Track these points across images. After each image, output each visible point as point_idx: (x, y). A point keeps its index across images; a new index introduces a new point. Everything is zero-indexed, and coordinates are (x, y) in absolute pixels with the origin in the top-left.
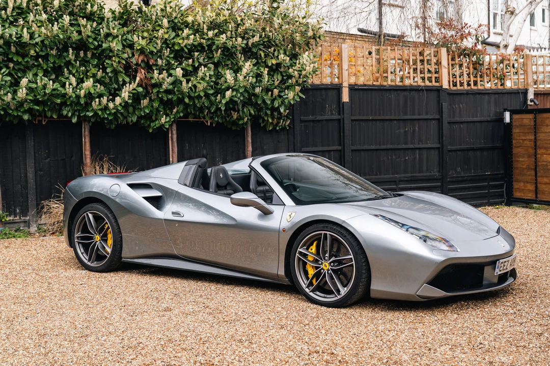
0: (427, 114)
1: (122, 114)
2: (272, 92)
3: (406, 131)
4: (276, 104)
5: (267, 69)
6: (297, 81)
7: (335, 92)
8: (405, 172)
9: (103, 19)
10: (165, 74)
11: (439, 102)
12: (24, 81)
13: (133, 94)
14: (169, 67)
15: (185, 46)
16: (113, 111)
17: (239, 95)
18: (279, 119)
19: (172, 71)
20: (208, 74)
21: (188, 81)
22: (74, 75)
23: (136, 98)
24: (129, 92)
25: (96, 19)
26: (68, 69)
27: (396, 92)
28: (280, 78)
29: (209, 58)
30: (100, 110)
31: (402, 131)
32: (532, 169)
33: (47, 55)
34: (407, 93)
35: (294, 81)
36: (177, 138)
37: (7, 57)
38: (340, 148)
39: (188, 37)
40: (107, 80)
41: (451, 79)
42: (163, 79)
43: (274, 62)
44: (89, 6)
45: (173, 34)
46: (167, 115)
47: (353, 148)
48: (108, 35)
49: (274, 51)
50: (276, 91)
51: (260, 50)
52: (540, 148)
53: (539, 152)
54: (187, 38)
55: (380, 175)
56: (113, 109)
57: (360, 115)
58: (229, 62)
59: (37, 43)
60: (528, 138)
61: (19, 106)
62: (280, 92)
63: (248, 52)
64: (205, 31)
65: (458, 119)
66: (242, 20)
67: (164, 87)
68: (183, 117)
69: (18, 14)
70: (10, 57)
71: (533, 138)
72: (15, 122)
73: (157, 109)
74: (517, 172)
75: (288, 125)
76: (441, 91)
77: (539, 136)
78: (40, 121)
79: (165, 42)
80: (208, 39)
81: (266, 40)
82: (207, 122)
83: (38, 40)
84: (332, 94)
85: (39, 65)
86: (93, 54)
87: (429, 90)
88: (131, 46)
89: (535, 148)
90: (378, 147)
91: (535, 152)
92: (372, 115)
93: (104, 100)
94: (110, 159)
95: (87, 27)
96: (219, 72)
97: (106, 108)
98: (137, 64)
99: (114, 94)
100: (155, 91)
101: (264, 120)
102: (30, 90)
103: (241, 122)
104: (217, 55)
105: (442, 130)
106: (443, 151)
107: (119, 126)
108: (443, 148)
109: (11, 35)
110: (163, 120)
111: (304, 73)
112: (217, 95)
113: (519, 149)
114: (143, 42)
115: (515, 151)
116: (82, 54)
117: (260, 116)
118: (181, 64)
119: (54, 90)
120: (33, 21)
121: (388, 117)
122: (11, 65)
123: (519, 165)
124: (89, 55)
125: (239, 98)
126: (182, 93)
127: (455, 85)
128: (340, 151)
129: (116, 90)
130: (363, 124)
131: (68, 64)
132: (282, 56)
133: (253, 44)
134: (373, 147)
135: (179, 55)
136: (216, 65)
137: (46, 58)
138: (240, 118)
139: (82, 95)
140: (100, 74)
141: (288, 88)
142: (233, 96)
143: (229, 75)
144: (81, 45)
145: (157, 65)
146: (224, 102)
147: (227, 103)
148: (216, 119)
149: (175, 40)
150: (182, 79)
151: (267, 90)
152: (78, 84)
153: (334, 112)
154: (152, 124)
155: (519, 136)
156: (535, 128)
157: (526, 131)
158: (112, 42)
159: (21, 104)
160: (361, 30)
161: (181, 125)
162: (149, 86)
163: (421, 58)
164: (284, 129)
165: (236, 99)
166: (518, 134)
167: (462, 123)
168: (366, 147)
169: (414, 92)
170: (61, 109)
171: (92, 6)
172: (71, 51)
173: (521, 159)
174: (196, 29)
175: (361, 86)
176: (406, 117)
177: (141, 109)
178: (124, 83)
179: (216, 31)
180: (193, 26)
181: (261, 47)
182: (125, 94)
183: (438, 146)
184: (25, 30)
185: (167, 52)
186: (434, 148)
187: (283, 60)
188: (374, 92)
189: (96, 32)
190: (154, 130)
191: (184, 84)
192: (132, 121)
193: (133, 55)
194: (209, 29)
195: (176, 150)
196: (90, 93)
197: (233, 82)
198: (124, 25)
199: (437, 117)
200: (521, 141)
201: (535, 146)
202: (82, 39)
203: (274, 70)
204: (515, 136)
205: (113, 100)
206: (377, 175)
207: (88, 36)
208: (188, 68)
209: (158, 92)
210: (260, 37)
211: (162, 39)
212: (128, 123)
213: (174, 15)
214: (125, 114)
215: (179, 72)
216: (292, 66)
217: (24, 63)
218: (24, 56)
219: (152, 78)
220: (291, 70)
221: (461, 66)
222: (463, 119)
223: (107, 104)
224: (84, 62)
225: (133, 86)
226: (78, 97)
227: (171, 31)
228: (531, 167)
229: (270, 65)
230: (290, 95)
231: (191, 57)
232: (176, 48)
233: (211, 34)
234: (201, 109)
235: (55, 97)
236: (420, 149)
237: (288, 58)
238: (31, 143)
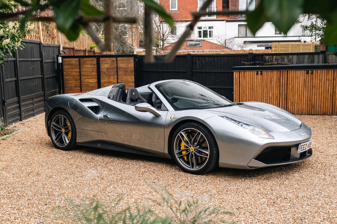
0: (37, 58)
11: (40, 51)
31: (31, 68)
32: (78, 87)
34: (31, 45)
38: (16, 79)
47: (21, 78)
52: (83, 76)
53: (82, 77)
55: (28, 95)
57: (20, 58)
60: (75, 70)
71: (78, 70)
74: (67, 89)
76: (41, 44)
77: (83, 70)
87: (37, 43)
89: (80, 75)
91: (80, 78)
92: (23, 58)
106: (43, 79)
108: (43, 77)
113: (68, 77)
115: (65, 78)
121: (27, 59)
123: (69, 85)
128: (15, 81)
130: (21, 63)
134: (24, 78)
155: (68, 70)
156: (80, 66)
157: (73, 67)
166: (67, 69)
169: (33, 44)
173: (70, 82)
183: (41, 76)
199: (40, 59)
200: (70, 72)
201: (80, 74)
204: (65, 70)
228: (78, 85)
236: (37, 78)
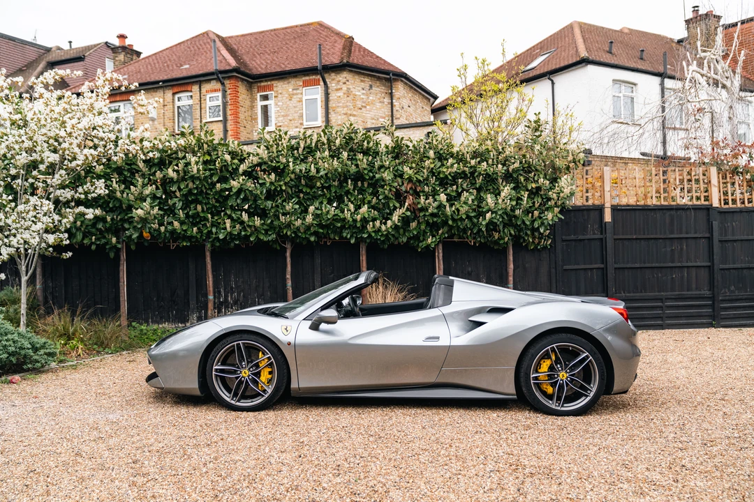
0: (696, 233)
1: (393, 235)
2: (533, 214)
3: (672, 250)
4: (536, 225)
5: (527, 193)
6: (556, 203)
7: (597, 213)
8: (672, 290)
9: (377, 153)
10: (431, 199)
11: (708, 220)
12: (311, 209)
13: (403, 218)
14: (435, 194)
15: (450, 174)
16: (385, 233)
17: (498, 217)
18: (540, 238)
19: (436, 197)
20: (470, 199)
21: (451, 206)
22: (352, 203)
23: (405, 221)
24: (399, 216)
25: (371, 153)
26: (347, 198)
27: (661, 212)
28: (540, 200)
29: (473, 184)
30: (373, 231)
31: (669, 249)
33: (330, 186)
34: (673, 212)
35: (553, 202)
36: (443, 256)
37: (298, 189)
38: (602, 266)
39: (452, 165)
40: (381, 206)
41: (722, 198)
42: (429, 203)
43: (534, 185)
44: (365, 143)
45: (439, 164)
46: (433, 236)
47: (616, 266)
48: (381, 167)
49: (535, 175)
50: (536, 213)
51: (522, 175)
54: (452, 167)
55: (645, 292)
56: (385, 231)
57: (623, 235)
58: (490, 187)
59: (322, 176)
61: (307, 230)
62: (540, 213)
63: (508, 177)
64: (468, 159)
65: (730, 237)
66: (503, 149)
67: (429, 211)
68: (448, 237)
69: (308, 153)
70: (300, 188)
72: (304, 243)
73: (424, 231)
75: (550, 245)
76: (711, 210)
78: (326, 242)
79: (432, 172)
80: (471, 167)
81: (526, 165)
82: (471, 242)
83: (322, 173)
84: (594, 215)
85: (324, 195)
86: (369, 184)
87: (696, 209)
88: (401, 176)
90: (642, 265)
92: (635, 234)
93: (378, 223)
94: (384, 275)
95: (363, 161)
96: (481, 196)
97: (379, 230)
98: (406, 192)
99: (386, 218)
100: (422, 214)
101: (524, 240)
102: (316, 216)
103: (502, 242)
104: (479, 181)
105: (713, 249)
106: (713, 269)
107: (392, 246)
108: (713, 267)
109: (301, 171)
110: (430, 240)
111: (562, 195)
112: (479, 218)
114: (410, 172)
116: (359, 183)
117: (520, 237)
118: (446, 190)
119: (334, 215)
120: (319, 158)
121: (652, 237)
122: (302, 195)
124: (366, 185)
125: (498, 220)
126: (446, 216)
127: (726, 203)
128: (603, 269)
129: (388, 214)
130: (626, 243)
131: (348, 193)
132: (542, 180)
133: (513, 169)
134: (637, 265)
135: (443, 182)
136: (479, 190)
137: (329, 188)
138: (501, 238)
139: (359, 220)
140: (374, 200)
141: (547, 209)
142: (492, 218)
143: (490, 199)
144: (359, 177)
145: (423, 192)
146: (484, 223)
147: (487, 225)
148: (479, 239)
149: (441, 169)
150: (445, 203)
151: (528, 211)
152: (356, 210)
153: (596, 232)
154: (420, 244)
158: (384, 172)
159: (308, 228)
160: (643, 154)
161: (447, 245)
162: (415, 211)
163: (689, 177)
164: (545, 248)
165: (496, 221)
167: (735, 241)
168: (629, 265)
169: (681, 211)
170: (341, 232)
171: (368, 143)
172: (350, 182)
174: (460, 158)
175: (624, 206)
176: (672, 236)
177: (410, 231)
178: (395, 208)
179: (479, 159)
180: (457, 156)
181: (521, 172)
182: (395, 218)
183: (709, 264)
184: (313, 166)
185: (433, 180)
186: (704, 266)
187: (543, 184)
188: (637, 212)
189: (371, 164)
190: (422, 249)
191: (448, 208)
192: (403, 242)
193: (403, 184)
194: (472, 158)
195: (442, 267)
196: (364, 217)
197: (493, 205)
198: (396, 157)
199: (707, 235)
202: (359, 171)
203: (534, 193)
205: (385, 224)
206: (641, 292)
207: (365, 169)
208: (452, 194)
209: (424, 215)
210: (521, 163)
211: (429, 168)
212: (399, 243)
213: (440, 146)
214: (397, 235)
215: (443, 197)
216: (551, 188)
217: (311, 193)
218: (312, 187)
219: (419, 203)
220: (550, 193)
221: (733, 184)
222: (736, 238)
223: (380, 227)
224: (361, 191)
225: (403, 210)
226: (355, 221)
227: (437, 161)
229: (530, 188)
230: (550, 216)
231: (456, 183)
232: (441, 176)
233: (473, 162)
234: (465, 230)
235: (337, 222)
236: (688, 267)
237: (548, 182)
238: (318, 261)
